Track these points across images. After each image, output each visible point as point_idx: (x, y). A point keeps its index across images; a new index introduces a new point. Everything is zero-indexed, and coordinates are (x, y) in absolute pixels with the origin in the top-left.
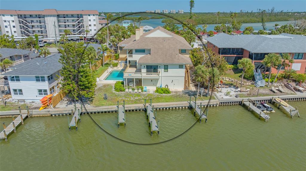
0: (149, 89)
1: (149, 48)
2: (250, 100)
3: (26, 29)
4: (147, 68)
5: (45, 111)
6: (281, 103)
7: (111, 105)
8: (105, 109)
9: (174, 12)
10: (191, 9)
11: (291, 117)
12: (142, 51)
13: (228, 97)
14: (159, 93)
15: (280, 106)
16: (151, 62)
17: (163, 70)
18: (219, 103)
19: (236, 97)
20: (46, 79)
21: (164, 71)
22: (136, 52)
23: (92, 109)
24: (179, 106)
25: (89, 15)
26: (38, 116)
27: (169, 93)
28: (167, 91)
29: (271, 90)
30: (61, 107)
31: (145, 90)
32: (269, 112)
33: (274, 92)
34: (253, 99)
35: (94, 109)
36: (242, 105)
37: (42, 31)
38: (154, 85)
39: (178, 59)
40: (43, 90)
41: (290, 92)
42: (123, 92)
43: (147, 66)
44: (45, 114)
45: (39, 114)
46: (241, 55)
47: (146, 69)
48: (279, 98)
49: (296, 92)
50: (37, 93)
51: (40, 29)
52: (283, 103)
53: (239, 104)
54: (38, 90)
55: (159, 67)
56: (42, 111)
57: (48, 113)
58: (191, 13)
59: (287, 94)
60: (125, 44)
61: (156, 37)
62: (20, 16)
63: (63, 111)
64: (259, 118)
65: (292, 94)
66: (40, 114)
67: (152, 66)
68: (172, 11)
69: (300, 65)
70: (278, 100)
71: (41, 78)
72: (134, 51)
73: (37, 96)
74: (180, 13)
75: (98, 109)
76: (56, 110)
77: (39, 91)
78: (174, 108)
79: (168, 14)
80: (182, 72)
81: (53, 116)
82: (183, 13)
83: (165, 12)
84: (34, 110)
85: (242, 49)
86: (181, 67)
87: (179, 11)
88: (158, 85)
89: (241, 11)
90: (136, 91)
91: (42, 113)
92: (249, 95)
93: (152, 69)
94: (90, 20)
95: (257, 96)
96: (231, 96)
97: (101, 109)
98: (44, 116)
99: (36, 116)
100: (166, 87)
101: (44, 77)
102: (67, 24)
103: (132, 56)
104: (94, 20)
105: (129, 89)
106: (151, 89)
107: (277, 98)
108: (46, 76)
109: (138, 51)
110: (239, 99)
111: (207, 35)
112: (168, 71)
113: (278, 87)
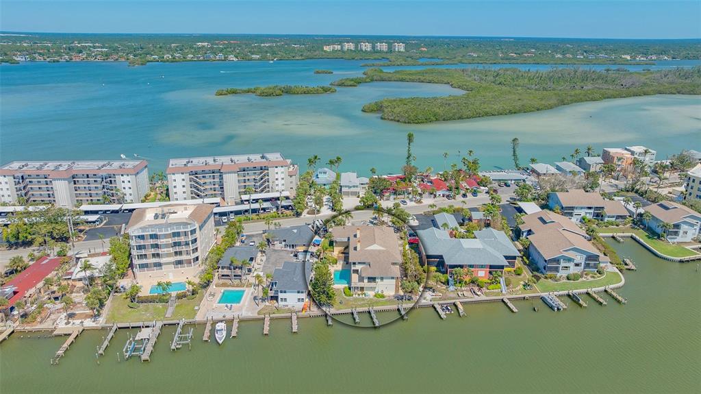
1: (369, 261)
2: (440, 303)
3: (196, 187)
18: (418, 306)
19: (431, 300)
25: (276, 167)
30: (315, 311)
33: (459, 296)
34: (442, 302)
37: (214, 188)
40: (301, 299)
41: (471, 296)
50: (298, 301)
51: (213, 187)
53: (432, 307)
54: (298, 298)
57: (308, 315)
62: (191, 173)
69: (484, 272)
73: (296, 303)
74: (397, 49)
80: (394, 281)
85: (442, 256)
86: (393, 278)
91: (305, 315)
92: (440, 299)
94: (277, 173)
95: (445, 300)
96: (428, 300)
99: (301, 317)
102: (247, 178)
104: (282, 173)
107: (459, 302)
110: (432, 303)
113: (464, 292)
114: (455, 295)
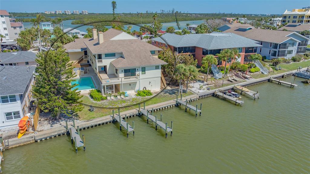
0: (130, 94)
1: (120, 51)
2: (220, 91)
4: (125, 72)
5: (27, 138)
6: (243, 89)
7: (103, 116)
8: (100, 121)
9: (78, 12)
10: (114, 10)
11: (255, 99)
12: (113, 55)
13: (201, 91)
14: (142, 96)
15: (243, 92)
16: (129, 66)
17: (141, 72)
18: (198, 97)
19: (208, 89)
20: (18, 97)
21: (142, 74)
22: (105, 57)
23: (85, 124)
24: (168, 105)
26: (17, 145)
27: (151, 94)
28: (149, 93)
29: (229, 80)
30: (46, 129)
31: (126, 96)
32: (238, 98)
33: (231, 82)
34: (222, 89)
35: (87, 124)
36: (215, 96)
38: (133, 88)
39: (154, 60)
40: (12, 113)
41: (241, 80)
42: (105, 101)
43: (125, 70)
44: (28, 141)
45: (18, 144)
46: (194, 52)
47: (124, 74)
48: (238, 85)
49: (246, 80)
50: (4, 118)
52: (245, 89)
53: (212, 95)
54: (6, 113)
55: (136, 70)
56: (21, 139)
57: (31, 139)
58: (114, 14)
59: (241, 82)
60: (72, 49)
61: (121, 40)
63: (52, 133)
64: (236, 104)
65: (244, 81)
66: (20, 143)
67: (129, 70)
68: (76, 12)
70: (239, 87)
71: (10, 97)
72: (103, 56)
73: (3, 122)
74: (84, 13)
75: (92, 123)
76: (41, 134)
77: (6, 115)
78: (164, 108)
79: (71, 15)
80: (159, 72)
81: (39, 141)
82: (87, 14)
83: (67, 13)
84: (10, 140)
85: (195, 47)
86: (157, 67)
87: (83, 12)
88: (137, 88)
89: (147, 12)
90: (119, 97)
91: (23, 141)
93: (130, 72)
95: (222, 86)
96: (204, 90)
97: (95, 122)
98: (25, 145)
99: (13, 146)
100: (145, 89)
101: (14, 96)
103: (101, 61)
104: (4, 23)
105: (110, 96)
106: (131, 93)
107: (238, 86)
108: (17, 95)
109: (108, 55)
110: (211, 91)
111: (137, 35)
112: (145, 73)
113: (233, 77)
114: (226, 82)
